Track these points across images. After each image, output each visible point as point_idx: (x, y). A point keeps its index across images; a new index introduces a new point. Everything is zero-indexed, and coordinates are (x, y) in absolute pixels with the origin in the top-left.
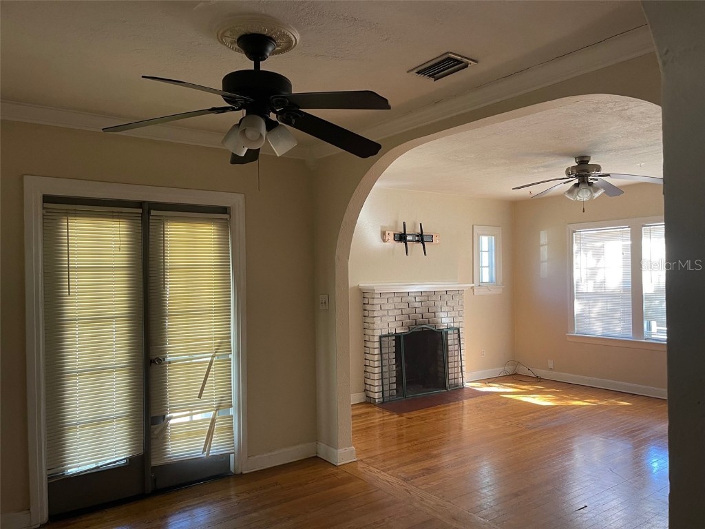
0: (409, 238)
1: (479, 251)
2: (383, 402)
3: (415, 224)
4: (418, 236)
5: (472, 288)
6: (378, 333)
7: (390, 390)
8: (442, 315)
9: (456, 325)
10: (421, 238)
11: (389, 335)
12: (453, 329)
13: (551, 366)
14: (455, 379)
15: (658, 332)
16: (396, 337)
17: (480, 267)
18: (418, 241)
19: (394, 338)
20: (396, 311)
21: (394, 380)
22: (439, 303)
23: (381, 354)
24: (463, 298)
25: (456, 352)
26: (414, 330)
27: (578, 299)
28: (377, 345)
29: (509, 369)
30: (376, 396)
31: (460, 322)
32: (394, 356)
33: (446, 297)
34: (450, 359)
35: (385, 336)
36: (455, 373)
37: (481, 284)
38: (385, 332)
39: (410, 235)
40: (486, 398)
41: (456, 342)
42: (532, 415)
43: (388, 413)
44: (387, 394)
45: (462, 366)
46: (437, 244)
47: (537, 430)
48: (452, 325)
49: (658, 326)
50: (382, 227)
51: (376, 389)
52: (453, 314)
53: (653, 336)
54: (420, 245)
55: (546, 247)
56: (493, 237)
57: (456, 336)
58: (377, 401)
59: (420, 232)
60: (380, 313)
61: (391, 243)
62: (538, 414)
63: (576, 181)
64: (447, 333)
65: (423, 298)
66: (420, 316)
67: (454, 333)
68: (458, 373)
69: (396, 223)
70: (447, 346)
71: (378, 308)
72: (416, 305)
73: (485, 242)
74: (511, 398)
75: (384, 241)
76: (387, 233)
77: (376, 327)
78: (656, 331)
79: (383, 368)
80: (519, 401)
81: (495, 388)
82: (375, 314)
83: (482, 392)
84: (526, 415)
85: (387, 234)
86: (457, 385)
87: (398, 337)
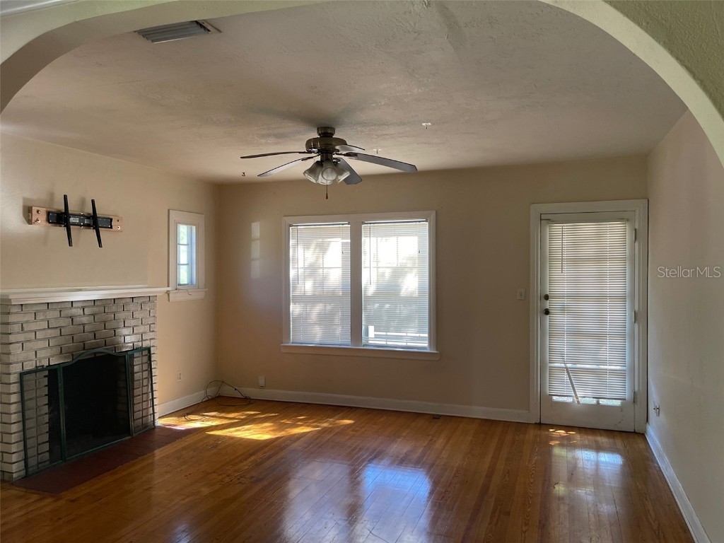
0: (72, 220)
1: (177, 244)
2: (27, 476)
3: (83, 201)
4: (88, 218)
5: (168, 293)
6: (16, 369)
7: (39, 454)
8: (125, 331)
9: (146, 344)
10: (95, 222)
11: (37, 370)
12: (141, 349)
13: (262, 382)
14: (142, 417)
15: (375, 338)
16: (49, 371)
17: (177, 264)
18: (88, 226)
19: (46, 373)
20: (49, 331)
21: (46, 437)
22: (121, 316)
23: (22, 401)
24: (155, 306)
25: (145, 382)
26: (81, 358)
27: (295, 303)
28: (15, 388)
29: (211, 392)
30: (14, 468)
31: (151, 339)
32: (46, 400)
33: (132, 307)
34: (136, 392)
35: (29, 372)
36: (143, 409)
37: (179, 287)
38: (29, 366)
39: (74, 215)
40: (189, 440)
41: (145, 367)
42: (253, 458)
43: (35, 497)
44: (32, 462)
45: (153, 399)
46: (118, 231)
47: (265, 483)
48: (140, 344)
49: (375, 331)
50: (25, 199)
51: (14, 458)
52: (141, 329)
53: (370, 342)
54: (92, 233)
55: (258, 241)
56: (194, 227)
57: (145, 359)
58: (14, 475)
59: (91, 211)
60: (21, 337)
61: (41, 225)
62: (260, 455)
63: (318, 158)
64: (132, 357)
65: (95, 309)
66: (91, 335)
67: (142, 356)
68: (147, 408)
69: (52, 195)
70: (133, 373)
71: (17, 328)
72: (85, 320)
73: (185, 233)
74: (219, 436)
75: (29, 222)
76: (34, 209)
77: (12, 358)
78: (373, 336)
79: (27, 422)
80: (232, 438)
81: (196, 423)
82: (12, 338)
83: (181, 431)
84: (245, 460)
85: (34, 211)
86: (145, 426)
87: (52, 371)
